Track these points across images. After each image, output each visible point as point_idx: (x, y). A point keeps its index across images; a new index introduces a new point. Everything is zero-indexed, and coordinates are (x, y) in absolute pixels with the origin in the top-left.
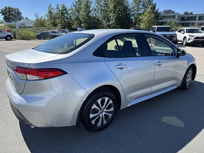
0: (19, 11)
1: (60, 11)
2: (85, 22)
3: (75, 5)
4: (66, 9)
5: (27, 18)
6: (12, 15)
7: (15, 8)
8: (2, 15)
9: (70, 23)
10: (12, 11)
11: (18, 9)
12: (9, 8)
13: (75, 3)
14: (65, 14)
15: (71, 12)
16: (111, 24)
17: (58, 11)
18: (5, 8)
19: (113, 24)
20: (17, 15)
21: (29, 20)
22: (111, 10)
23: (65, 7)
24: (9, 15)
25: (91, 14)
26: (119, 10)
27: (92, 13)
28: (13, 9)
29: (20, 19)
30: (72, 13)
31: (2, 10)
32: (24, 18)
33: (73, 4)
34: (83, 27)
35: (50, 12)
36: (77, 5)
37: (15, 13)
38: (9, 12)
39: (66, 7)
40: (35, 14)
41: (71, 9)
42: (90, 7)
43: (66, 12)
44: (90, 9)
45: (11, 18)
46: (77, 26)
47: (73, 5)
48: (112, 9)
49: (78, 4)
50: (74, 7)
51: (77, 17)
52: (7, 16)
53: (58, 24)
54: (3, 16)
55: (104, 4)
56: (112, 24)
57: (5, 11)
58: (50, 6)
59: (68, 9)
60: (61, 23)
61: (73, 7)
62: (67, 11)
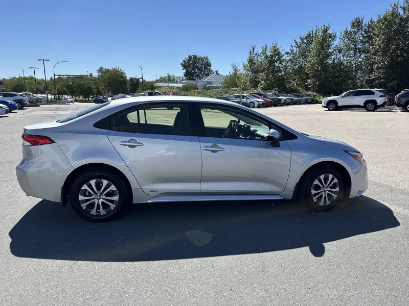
0: (207, 62)
1: (267, 57)
2: (314, 76)
3: (299, 43)
4: (279, 53)
5: (217, 73)
6: (198, 68)
7: (202, 56)
8: (184, 69)
9: (283, 79)
10: (199, 62)
11: (207, 59)
12: (195, 57)
13: (299, 41)
14: (277, 62)
15: (289, 58)
16: (373, 79)
17: (263, 57)
18: (189, 57)
19: (380, 78)
20: (205, 67)
21: (221, 75)
22: (378, 49)
23: (278, 49)
24: (193, 68)
25: (330, 61)
26: (397, 49)
27: (333, 57)
28: (200, 58)
29: (207, 75)
30: (290, 60)
31: (184, 61)
32: (213, 73)
33: (296, 43)
34: (310, 85)
35: (251, 61)
36: (304, 43)
37: (202, 64)
38: (194, 63)
39: (280, 50)
40: (232, 65)
41: (290, 51)
42: (329, 46)
43: (279, 59)
44: (328, 49)
45: (196, 73)
46: (299, 85)
47: (294, 44)
48: (380, 47)
49: (305, 41)
50: (298, 49)
51: (301, 68)
52: (190, 69)
53: (260, 82)
54: (185, 71)
55: (364, 37)
56: (377, 79)
57: (188, 62)
58: (253, 49)
59: (283, 53)
60: (266, 80)
61: (295, 49)
62: (282, 57)
